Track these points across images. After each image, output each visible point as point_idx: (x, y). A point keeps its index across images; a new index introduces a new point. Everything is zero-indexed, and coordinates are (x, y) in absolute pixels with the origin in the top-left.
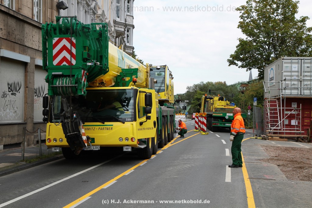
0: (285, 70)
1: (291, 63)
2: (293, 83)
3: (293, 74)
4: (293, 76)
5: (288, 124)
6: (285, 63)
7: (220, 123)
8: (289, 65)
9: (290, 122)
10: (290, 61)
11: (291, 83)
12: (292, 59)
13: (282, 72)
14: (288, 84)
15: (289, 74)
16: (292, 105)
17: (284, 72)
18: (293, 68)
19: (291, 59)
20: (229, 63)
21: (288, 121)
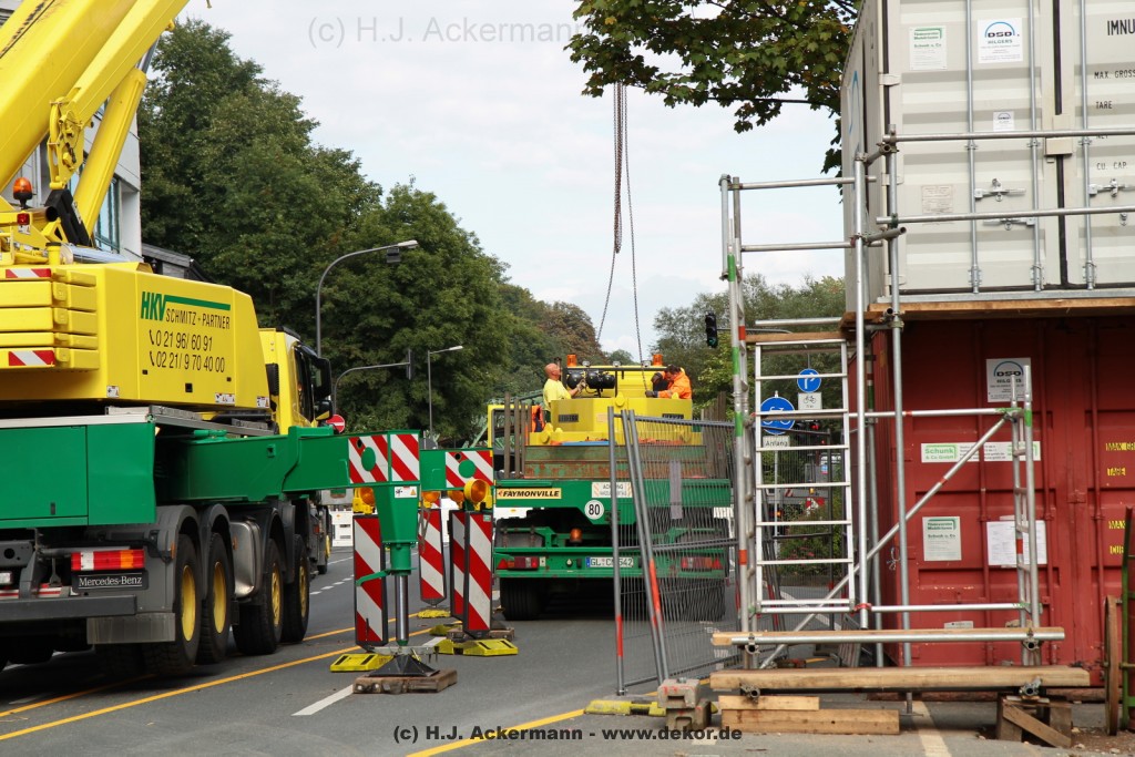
0: (916, 66)
2: (985, 175)
3: (986, 95)
4: (987, 115)
5: (956, 556)
7: (547, 554)
8: (950, 15)
9: (975, 541)
11: (971, 185)
13: (886, 80)
14: (942, 188)
15: (950, 97)
16: (991, 380)
17: (910, 78)
18: (981, 40)
21: (957, 532)
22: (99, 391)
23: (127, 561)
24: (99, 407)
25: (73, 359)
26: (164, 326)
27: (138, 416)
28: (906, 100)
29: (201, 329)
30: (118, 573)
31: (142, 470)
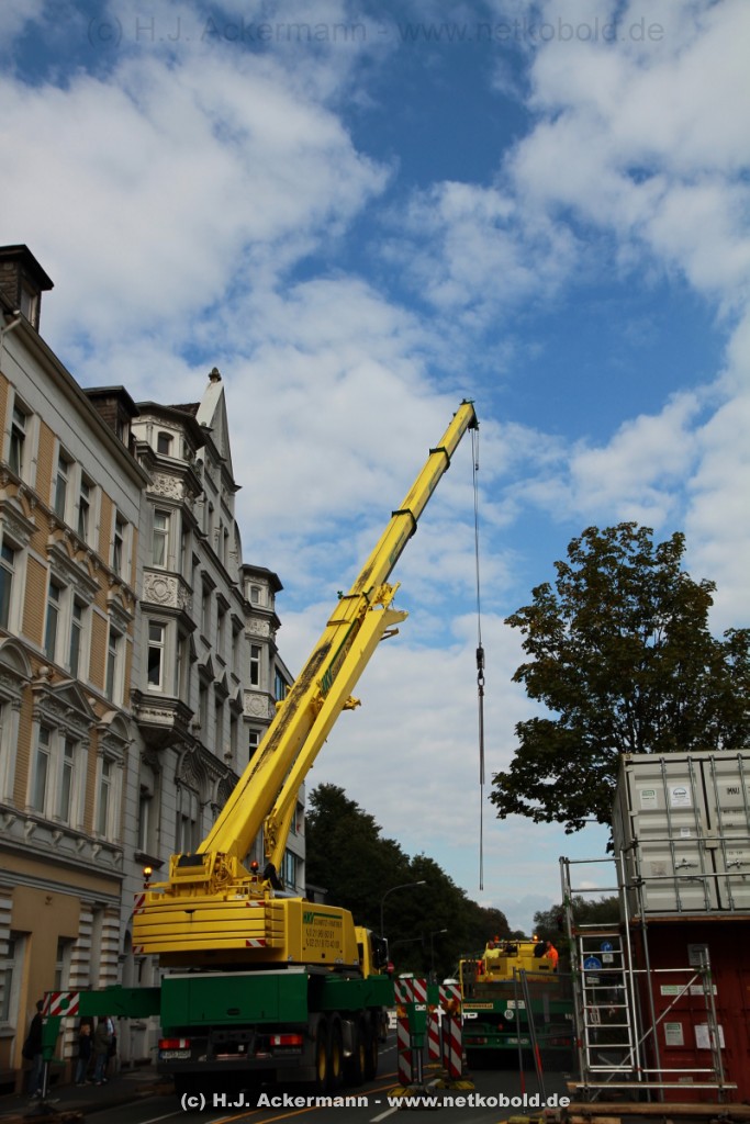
0: (644, 808)
1: (663, 777)
2: (679, 857)
3: (676, 820)
4: (678, 830)
5: (682, 1043)
6: (638, 778)
8: (657, 785)
9: (690, 1036)
10: (657, 769)
11: (673, 862)
12: (666, 762)
13: (631, 814)
14: (661, 863)
15: (661, 821)
16: (691, 954)
17: (643, 813)
18: (672, 796)
19: (660, 762)
20: (499, 806)
21: (681, 1030)
22: (285, 958)
23: (295, 1041)
24: (284, 965)
25: (273, 943)
26: (313, 927)
27: (300, 970)
28: (642, 822)
29: (329, 928)
30: (291, 1046)
31: (301, 996)
